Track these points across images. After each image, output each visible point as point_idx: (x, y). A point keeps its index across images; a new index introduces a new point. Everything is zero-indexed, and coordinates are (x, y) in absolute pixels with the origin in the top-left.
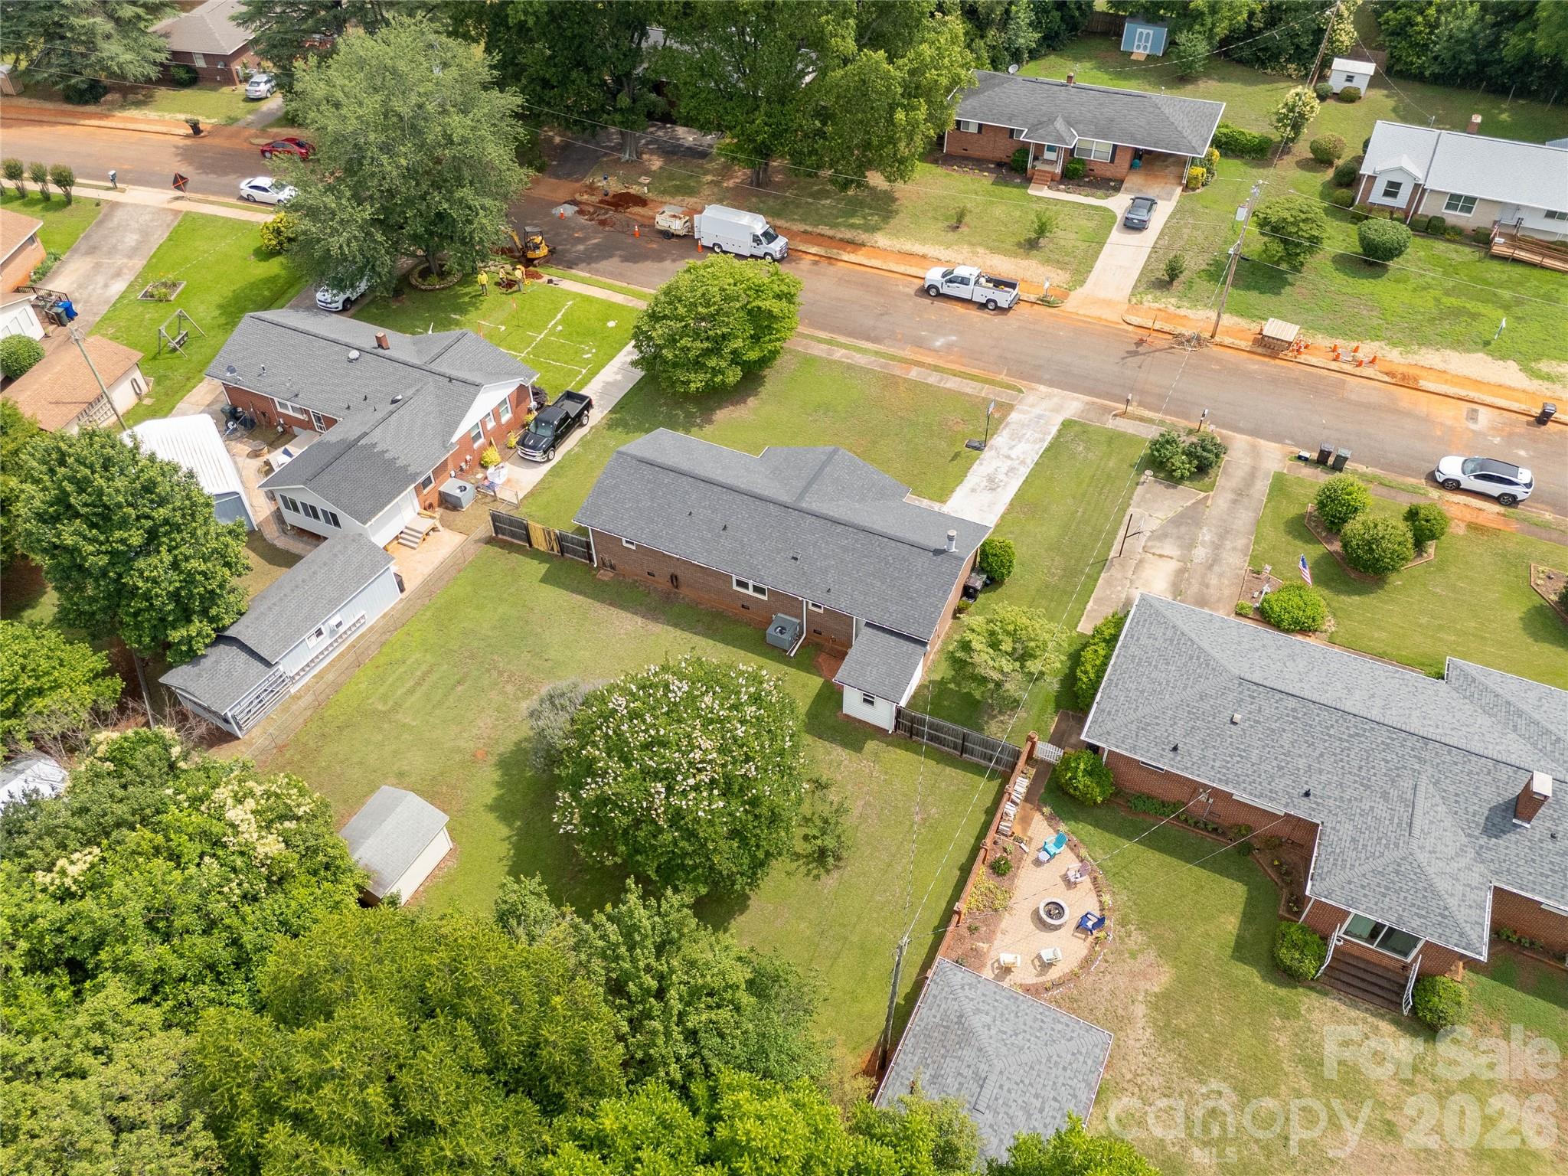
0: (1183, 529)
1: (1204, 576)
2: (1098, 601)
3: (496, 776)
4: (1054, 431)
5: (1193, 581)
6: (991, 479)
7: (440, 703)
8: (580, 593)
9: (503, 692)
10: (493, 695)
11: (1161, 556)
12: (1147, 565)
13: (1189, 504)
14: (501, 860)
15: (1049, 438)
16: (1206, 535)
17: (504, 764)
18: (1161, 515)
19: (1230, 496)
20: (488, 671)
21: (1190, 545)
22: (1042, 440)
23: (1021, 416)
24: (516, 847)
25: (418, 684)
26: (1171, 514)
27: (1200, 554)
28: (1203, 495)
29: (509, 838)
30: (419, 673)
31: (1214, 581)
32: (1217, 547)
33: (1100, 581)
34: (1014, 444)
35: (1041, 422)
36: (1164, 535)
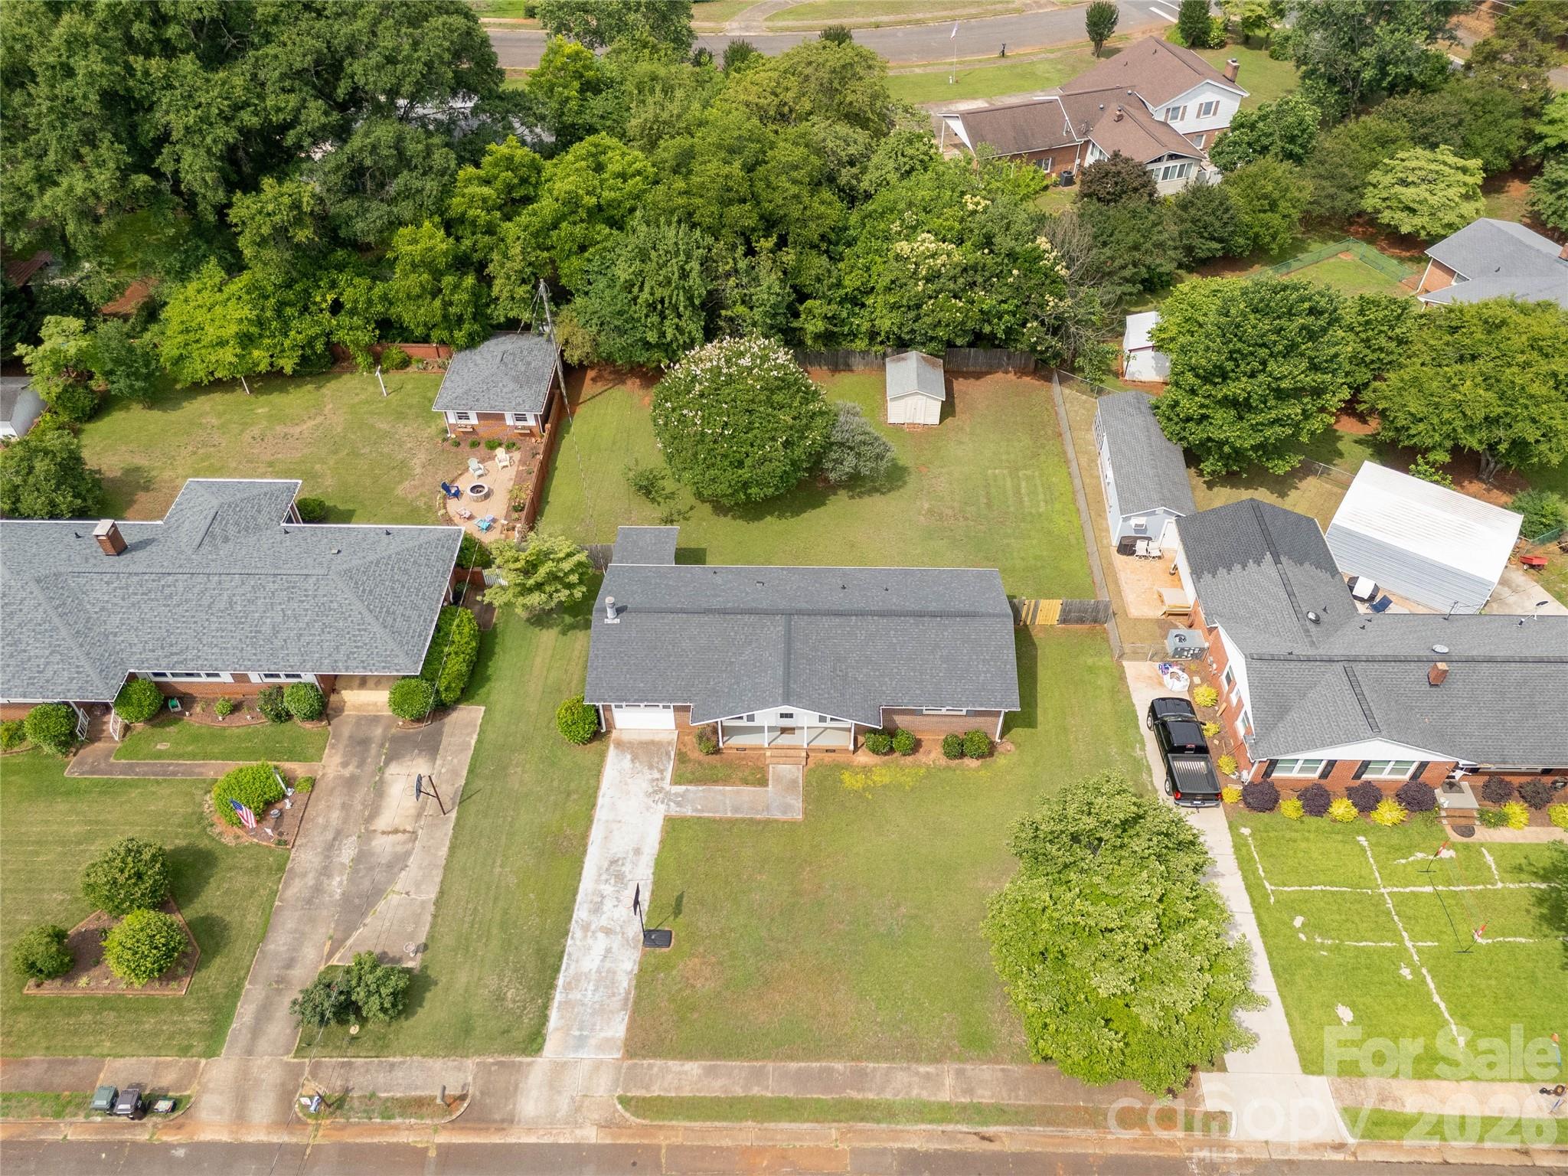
0: (366, 884)
2: (464, 747)
3: (902, 462)
4: (554, 1015)
5: (360, 807)
11: (396, 831)
12: (413, 812)
13: (356, 935)
15: (558, 996)
16: (337, 885)
18: (394, 899)
21: (360, 858)
22: (568, 987)
23: (609, 1034)
26: (381, 906)
27: (347, 853)
28: (334, 962)
31: (335, 816)
32: (326, 871)
33: (465, 773)
34: (607, 965)
35: (577, 1033)
36: (390, 866)
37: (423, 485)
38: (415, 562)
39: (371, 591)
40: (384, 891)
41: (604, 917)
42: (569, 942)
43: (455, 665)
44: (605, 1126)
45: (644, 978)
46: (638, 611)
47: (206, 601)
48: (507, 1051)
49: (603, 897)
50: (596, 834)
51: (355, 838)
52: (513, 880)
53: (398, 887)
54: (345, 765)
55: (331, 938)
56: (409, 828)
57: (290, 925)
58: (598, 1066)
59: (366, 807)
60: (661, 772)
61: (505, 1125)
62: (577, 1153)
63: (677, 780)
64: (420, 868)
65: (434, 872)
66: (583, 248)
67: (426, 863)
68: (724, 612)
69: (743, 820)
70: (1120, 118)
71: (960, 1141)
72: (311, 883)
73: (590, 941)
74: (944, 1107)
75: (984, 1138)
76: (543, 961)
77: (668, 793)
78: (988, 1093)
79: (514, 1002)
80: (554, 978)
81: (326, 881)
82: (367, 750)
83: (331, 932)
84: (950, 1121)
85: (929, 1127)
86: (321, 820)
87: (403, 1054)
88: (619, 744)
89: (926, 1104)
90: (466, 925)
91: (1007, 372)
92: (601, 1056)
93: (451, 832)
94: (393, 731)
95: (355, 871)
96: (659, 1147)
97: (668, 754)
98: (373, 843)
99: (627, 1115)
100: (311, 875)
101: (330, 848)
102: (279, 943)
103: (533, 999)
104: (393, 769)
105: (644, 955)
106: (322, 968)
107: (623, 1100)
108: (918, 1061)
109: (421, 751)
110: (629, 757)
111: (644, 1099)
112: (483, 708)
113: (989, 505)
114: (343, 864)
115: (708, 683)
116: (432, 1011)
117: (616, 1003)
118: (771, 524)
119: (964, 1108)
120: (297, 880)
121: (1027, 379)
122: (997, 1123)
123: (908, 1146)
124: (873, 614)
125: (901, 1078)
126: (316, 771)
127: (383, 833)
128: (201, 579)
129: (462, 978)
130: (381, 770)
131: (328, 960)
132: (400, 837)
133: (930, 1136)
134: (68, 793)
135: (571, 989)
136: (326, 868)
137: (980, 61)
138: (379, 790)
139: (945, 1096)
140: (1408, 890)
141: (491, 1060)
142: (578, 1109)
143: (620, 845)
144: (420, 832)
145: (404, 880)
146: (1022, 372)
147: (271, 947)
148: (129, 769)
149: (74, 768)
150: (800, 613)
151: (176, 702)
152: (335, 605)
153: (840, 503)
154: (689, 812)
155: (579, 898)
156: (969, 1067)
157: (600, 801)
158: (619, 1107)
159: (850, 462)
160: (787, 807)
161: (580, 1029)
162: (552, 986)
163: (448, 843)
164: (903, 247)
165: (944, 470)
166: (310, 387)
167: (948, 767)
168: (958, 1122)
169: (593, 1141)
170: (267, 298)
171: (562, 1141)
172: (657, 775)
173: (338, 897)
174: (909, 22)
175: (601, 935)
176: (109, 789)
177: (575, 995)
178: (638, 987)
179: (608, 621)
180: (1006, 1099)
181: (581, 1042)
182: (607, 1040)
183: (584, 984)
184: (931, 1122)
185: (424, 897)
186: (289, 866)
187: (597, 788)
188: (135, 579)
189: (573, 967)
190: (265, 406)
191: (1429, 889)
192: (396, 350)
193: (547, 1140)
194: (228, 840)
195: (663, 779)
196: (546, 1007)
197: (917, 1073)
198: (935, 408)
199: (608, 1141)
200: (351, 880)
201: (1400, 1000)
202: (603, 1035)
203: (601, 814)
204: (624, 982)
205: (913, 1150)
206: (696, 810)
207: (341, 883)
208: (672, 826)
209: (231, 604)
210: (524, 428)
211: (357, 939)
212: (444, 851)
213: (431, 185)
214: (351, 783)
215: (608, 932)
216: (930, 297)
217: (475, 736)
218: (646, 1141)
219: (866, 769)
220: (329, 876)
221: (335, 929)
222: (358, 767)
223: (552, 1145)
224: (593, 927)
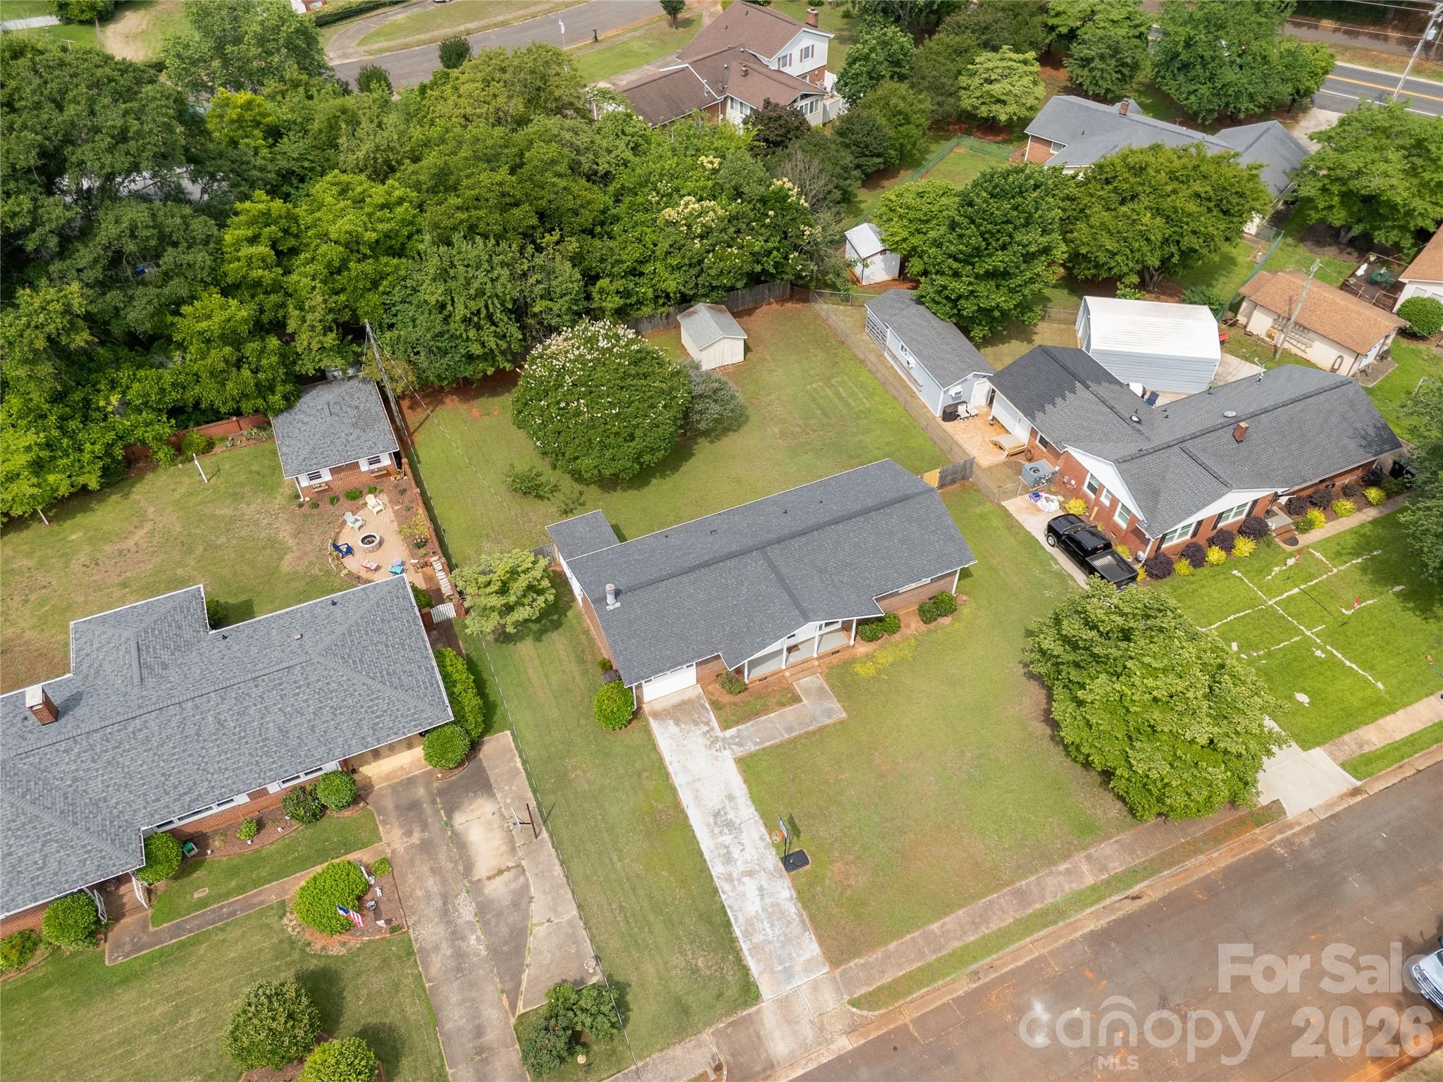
0: (504, 930)
1: (444, 882)
2: (514, 773)
4: (751, 963)
5: (450, 866)
6: (730, 825)
11: (500, 872)
12: (504, 848)
13: (525, 977)
15: (745, 946)
16: (475, 943)
19: (491, 1037)
21: (483, 910)
22: (747, 934)
23: (807, 955)
26: (531, 942)
27: (466, 911)
28: (521, 1010)
31: (431, 883)
32: (456, 936)
33: (531, 795)
34: (768, 901)
35: (780, 968)
36: (516, 905)
37: (306, 553)
38: (383, 621)
39: (361, 661)
40: (526, 927)
41: (739, 863)
42: (723, 897)
43: (471, 701)
44: (851, 1030)
45: (805, 897)
46: (632, 589)
47: (191, 731)
48: (731, 1011)
49: (727, 847)
50: (686, 798)
51: (464, 895)
52: (638, 867)
53: (535, 921)
54: (409, 834)
55: (503, 991)
56: (511, 864)
57: (454, 999)
58: (815, 987)
59: (456, 863)
60: (707, 723)
61: (769, 1072)
62: (844, 1064)
63: (725, 727)
64: (544, 892)
65: (561, 892)
66: (375, 284)
67: (548, 889)
68: (706, 565)
69: (801, 736)
70: (746, 74)
71: (1119, 909)
72: (449, 952)
73: (740, 888)
74: (1093, 888)
75: (1134, 898)
76: (711, 923)
77: (724, 739)
78: (1117, 864)
79: (709, 968)
80: (731, 932)
81: (463, 945)
82: (421, 812)
83: (500, 986)
84: (1104, 898)
85: (1093, 909)
86: (419, 893)
87: (641, 1058)
88: (656, 715)
89: (1081, 893)
90: (622, 924)
91: (770, 304)
92: (813, 977)
93: (553, 851)
94: (435, 785)
95: (485, 924)
96: (906, 1025)
97: (703, 707)
98: (486, 891)
99: (865, 1013)
100: (444, 945)
101: (446, 913)
102: (455, 1017)
103: (723, 959)
104: (459, 819)
105: (793, 879)
106: (513, 1021)
107: (853, 1003)
108: (1054, 863)
109: (475, 792)
110: (671, 722)
111: (870, 994)
112: (508, 732)
113: (825, 414)
114: (469, 923)
115: (724, 629)
116: (643, 1009)
117: (796, 928)
118: (658, 486)
119: (1108, 883)
120: (433, 956)
121: (789, 305)
122: (1137, 882)
123: (1087, 930)
124: (829, 524)
125: (1051, 883)
126: (383, 852)
127: (489, 878)
128: (172, 710)
129: (650, 970)
130: (449, 824)
131: (514, 1014)
132: (507, 875)
133: (1097, 915)
134: (125, 981)
135: (751, 935)
136: (454, 933)
137: (579, 49)
138: (459, 843)
139: (1090, 880)
140: (1285, 596)
141: (722, 1025)
142: (822, 1028)
143: (714, 798)
144: (524, 863)
145: (538, 910)
146: (782, 300)
147: (449, 1026)
148: (179, 930)
149: (111, 954)
150: (770, 543)
151: (191, 845)
152: (334, 686)
153: (703, 449)
154: (752, 748)
155: (707, 856)
156: (1092, 851)
157: (671, 769)
158: (854, 1010)
159: (714, 409)
160: (829, 712)
161: (781, 963)
162: (733, 940)
163: (557, 862)
164: (669, 213)
165: (773, 397)
166: (114, 498)
167: (930, 631)
168: (1110, 896)
169: (850, 1047)
170: (44, 417)
171: (825, 1061)
172: (706, 728)
173: (484, 953)
174: (495, 25)
175: (746, 879)
176: (168, 958)
177: (758, 938)
178: (805, 906)
179: (610, 608)
180: (1132, 862)
181: (789, 974)
182: (809, 961)
183: (759, 926)
184: (1092, 904)
185: (567, 917)
186: (416, 947)
187: (661, 760)
188: (97, 736)
189: (740, 916)
190: (76, 530)
191: (1296, 590)
192: (196, 435)
193: (811, 1066)
194: (336, 950)
195: (712, 729)
196: (739, 960)
197: (1060, 873)
198: (740, 346)
199: (862, 1042)
200: (488, 931)
201: (1328, 673)
202: (802, 959)
203: (679, 780)
204: (792, 909)
205: (1092, 932)
206: (756, 744)
207: (478, 939)
208: (746, 765)
209: (221, 724)
210: (380, 470)
211: (528, 983)
212: (558, 870)
213: (201, 257)
214: (426, 847)
215: (750, 874)
216: (708, 252)
217: (518, 760)
218: (892, 1026)
219: (870, 657)
220: (463, 939)
221: (502, 982)
222: (423, 831)
223: (818, 1068)
224: (735, 875)
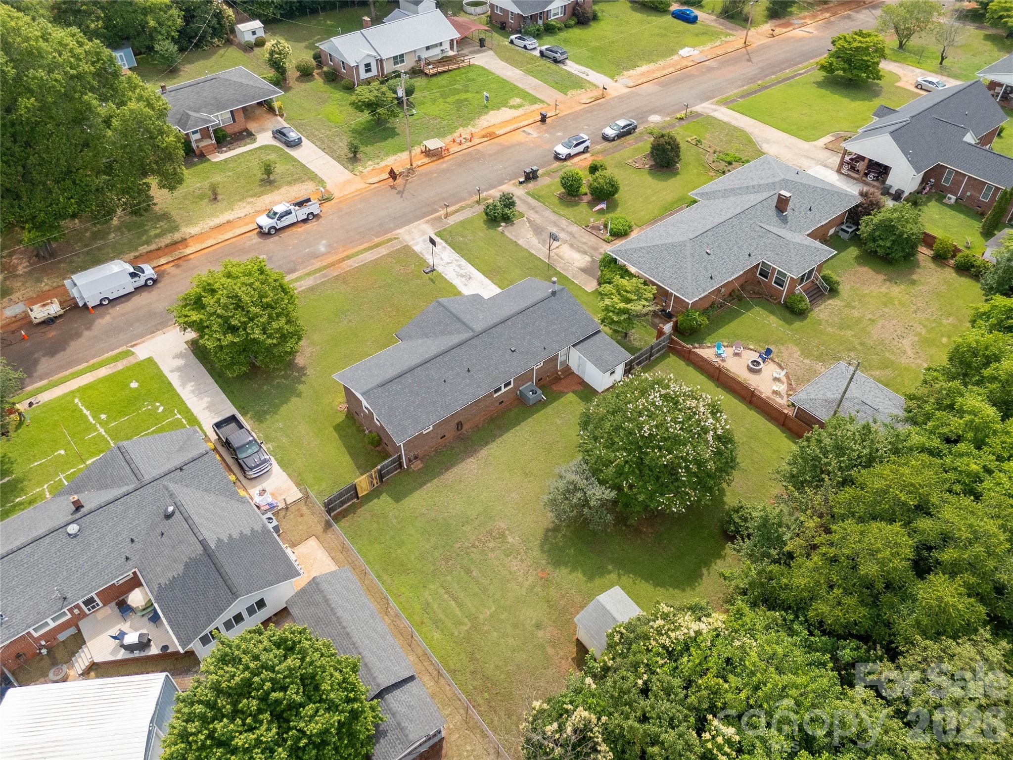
0: (544, 234)
1: (579, 241)
2: (575, 277)
3: (564, 571)
5: (579, 245)
6: (461, 276)
7: (485, 590)
8: (424, 484)
9: (493, 550)
10: (491, 555)
11: (557, 247)
12: (561, 254)
13: (528, 225)
14: (635, 583)
16: (553, 229)
17: (557, 563)
18: (529, 236)
19: (532, 212)
20: (467, 553)
22: (444, 247)
24: (628, 572)
25: (455, 599)
26: (532, 233)
27: (564, 236)
29: (619, 575)
30: (446, 596)
31: (584, 240)
32: (563, 230)
33: (562, 272)
42: (459, 256)
48: (445, 230)
53: (534, 238)
55: (534, 221)
61: (427, 221)
67: (534, 247)
72: (562, 226)
73: (452, 259)
79: (457, 238)
93: (540, 257)
100: (565, 227)
104: (587, 259)
109: (588, 268)
112: (589, 291)
116: (479, 225)
120: (567, 224)
131: (527, 217)
138: (582, 252)
141: (447, 226)
143: (472, 282)
155: (470, 266)
163: (535, 254)
169: (398, 230)
171: (407, 226)
175: (450, 262)
193: (412, 225)
204: (427, 257)
215: (448, 264)
217: (577, 283)
221: (536, 223)
224: (455, 262)
